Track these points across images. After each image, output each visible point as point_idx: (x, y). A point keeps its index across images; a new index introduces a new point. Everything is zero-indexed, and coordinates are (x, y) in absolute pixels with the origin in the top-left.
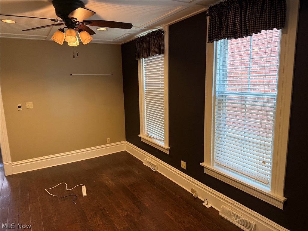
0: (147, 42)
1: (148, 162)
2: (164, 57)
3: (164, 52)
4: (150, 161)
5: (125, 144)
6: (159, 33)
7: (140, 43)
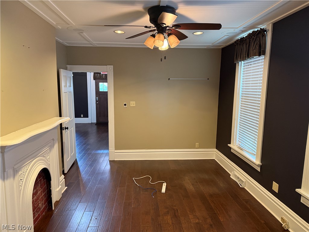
0: (247, 44)
1: (236, 176)
2: (265, 59)
3: (265, 53)
4: (238, 175)
5: (215, 152)
6: (261, 33)
7: (239, 46)
